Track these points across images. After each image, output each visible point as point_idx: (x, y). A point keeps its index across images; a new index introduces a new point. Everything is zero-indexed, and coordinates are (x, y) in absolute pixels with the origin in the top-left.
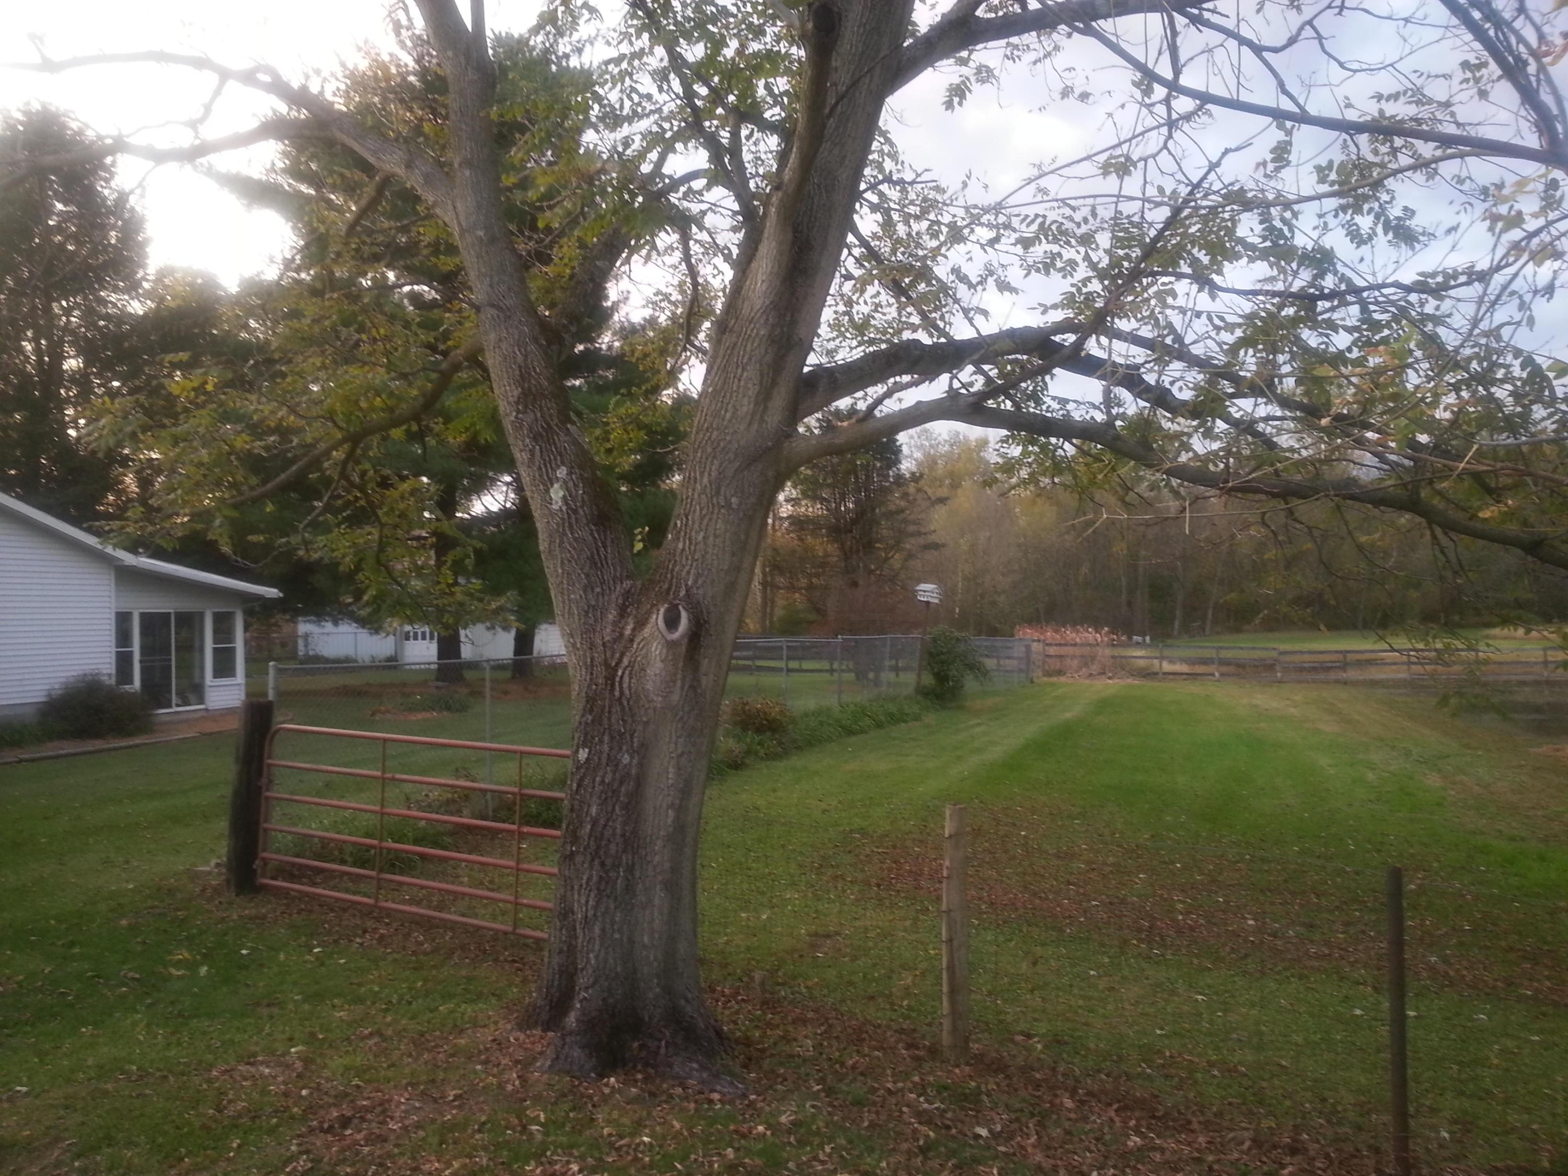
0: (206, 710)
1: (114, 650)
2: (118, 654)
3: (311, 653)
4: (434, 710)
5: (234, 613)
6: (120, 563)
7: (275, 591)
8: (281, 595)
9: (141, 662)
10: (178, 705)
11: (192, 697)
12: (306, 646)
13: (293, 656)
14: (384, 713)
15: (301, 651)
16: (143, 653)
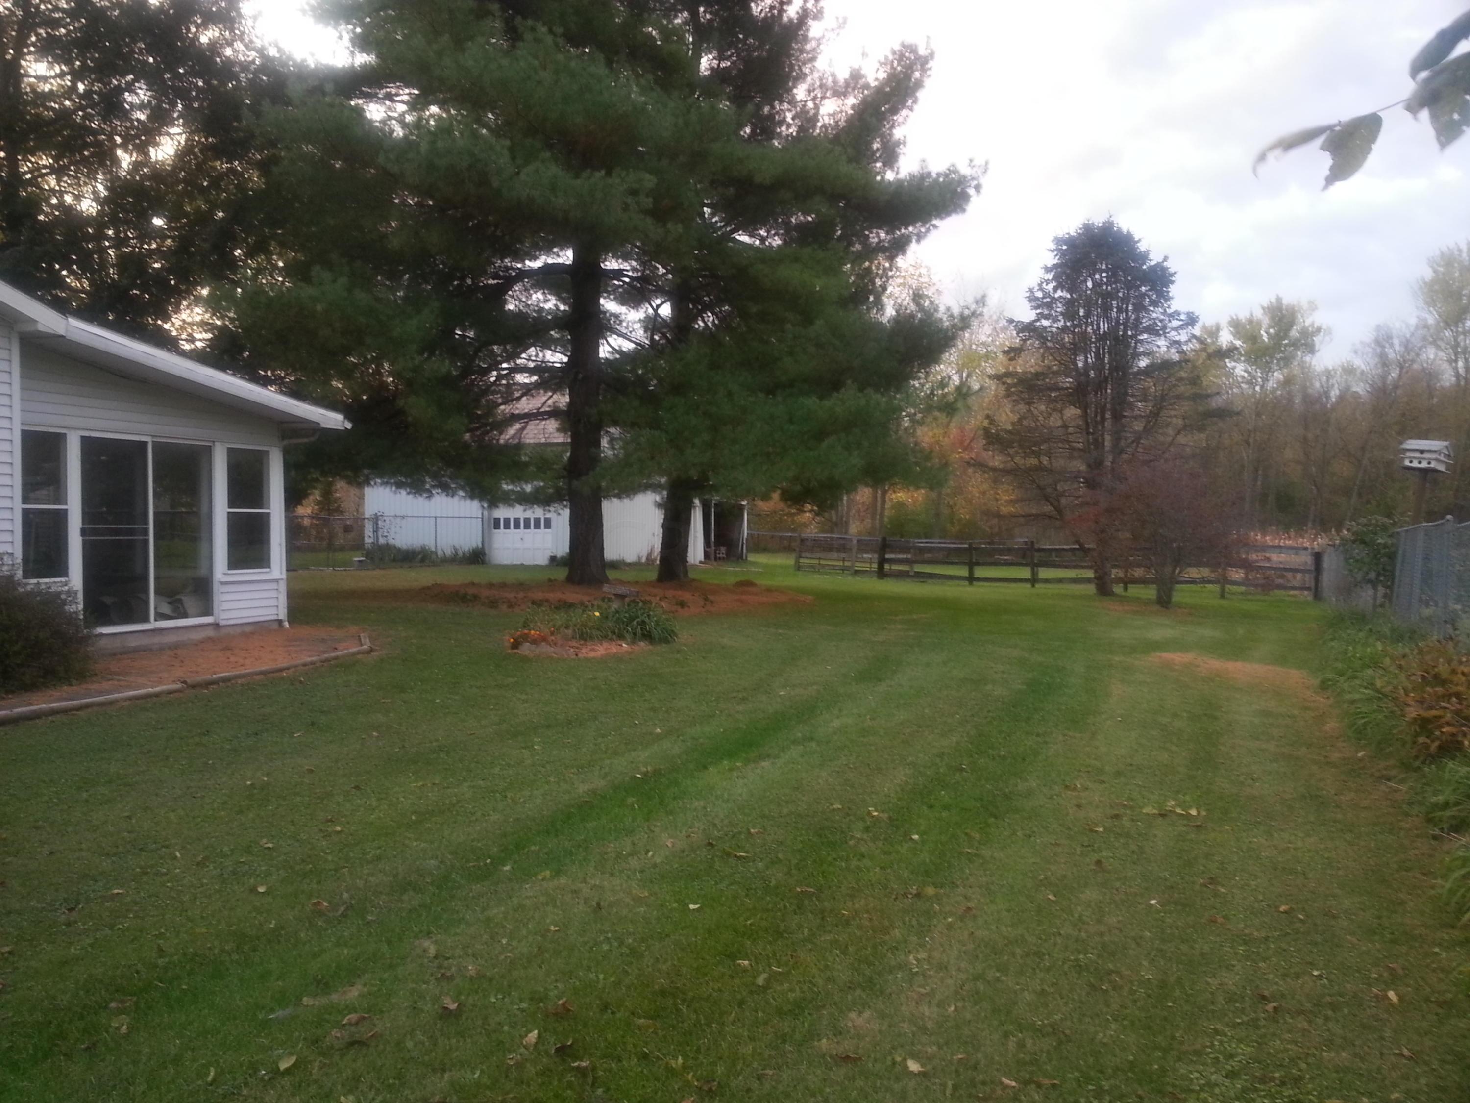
0: (216, 625)
1: (18, 506)
2: (28, 517)
3: (382, 541)
4: (621, 637)
5: (268, 452)
6: (29, 328)
7: (339, 417)
8: (349, 426)
9: (84, 532)
10: (160, 616)
11: (189, 602)
12: (376, 531)
13: (358, 545)
14: (534, 642)
15: (369, 539)
16: (89, 515)
